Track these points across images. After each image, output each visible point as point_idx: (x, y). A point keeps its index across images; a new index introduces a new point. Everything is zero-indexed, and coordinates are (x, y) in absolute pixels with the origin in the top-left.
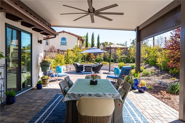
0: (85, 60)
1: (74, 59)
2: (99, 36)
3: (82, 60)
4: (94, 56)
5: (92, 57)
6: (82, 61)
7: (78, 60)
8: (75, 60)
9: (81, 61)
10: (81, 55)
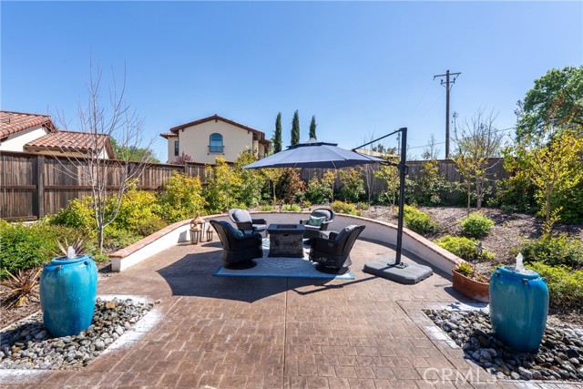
0: (272, 195)
1: (236, 192)
2: (313, 121)
3: (262, 193)
4: (301, 183)
5: (294, 186)
6: (263, 199)
7: (248, 195)
8: (238, 195)
9: (260, 197)
10: (261, 177)
